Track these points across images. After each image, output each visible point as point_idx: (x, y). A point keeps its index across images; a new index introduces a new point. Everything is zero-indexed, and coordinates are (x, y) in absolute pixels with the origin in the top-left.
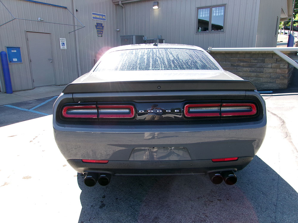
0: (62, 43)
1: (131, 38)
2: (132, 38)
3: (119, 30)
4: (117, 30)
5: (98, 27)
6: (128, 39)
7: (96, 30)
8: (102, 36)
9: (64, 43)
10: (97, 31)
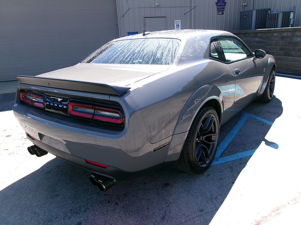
0: (177, 25)
1: (250, 14)
2: (252, 14)
3: (246, 4)
4: (243, 4)
5: (218, 4)
6: (247, 15)
7: (216, 7)
8: (223, 14)
9: (178, 25)
10: (218, 8)
